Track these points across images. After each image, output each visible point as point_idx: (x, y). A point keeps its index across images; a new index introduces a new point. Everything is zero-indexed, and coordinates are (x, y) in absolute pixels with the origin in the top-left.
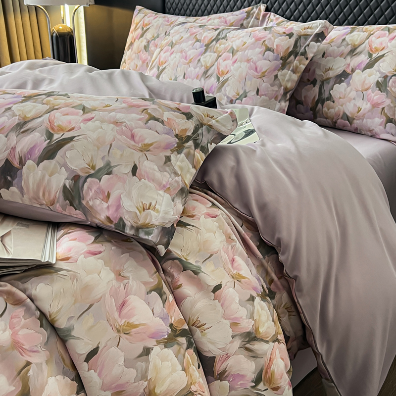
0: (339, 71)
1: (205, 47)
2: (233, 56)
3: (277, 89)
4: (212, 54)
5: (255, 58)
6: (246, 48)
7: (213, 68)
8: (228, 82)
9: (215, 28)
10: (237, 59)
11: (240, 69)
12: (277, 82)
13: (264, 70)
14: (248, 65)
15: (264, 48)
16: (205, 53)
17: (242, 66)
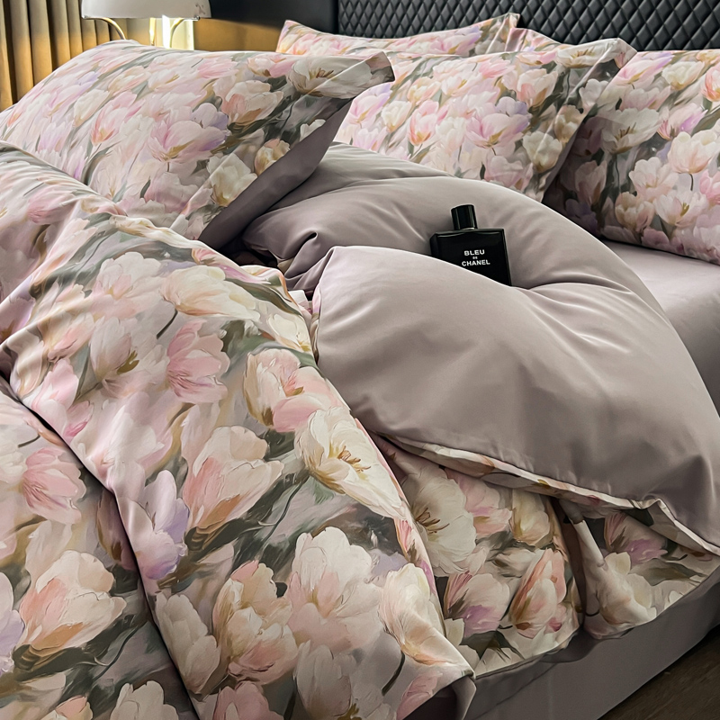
0: (647, 135)
1: (391, 91)
2: (440, 106)
3: (520, 167)
4: (404, 103)
5: (479, 110)
6: (466, 91)
7: (402, 129)
8: (429, 154)
9: (413, 56)
10: (447, 112)
11: (452, 129)
12: (520, 154)
13: (496, 131)
14: (467, 122)
15: (498, 91)
16: (389, 102)
17: (456, 125)
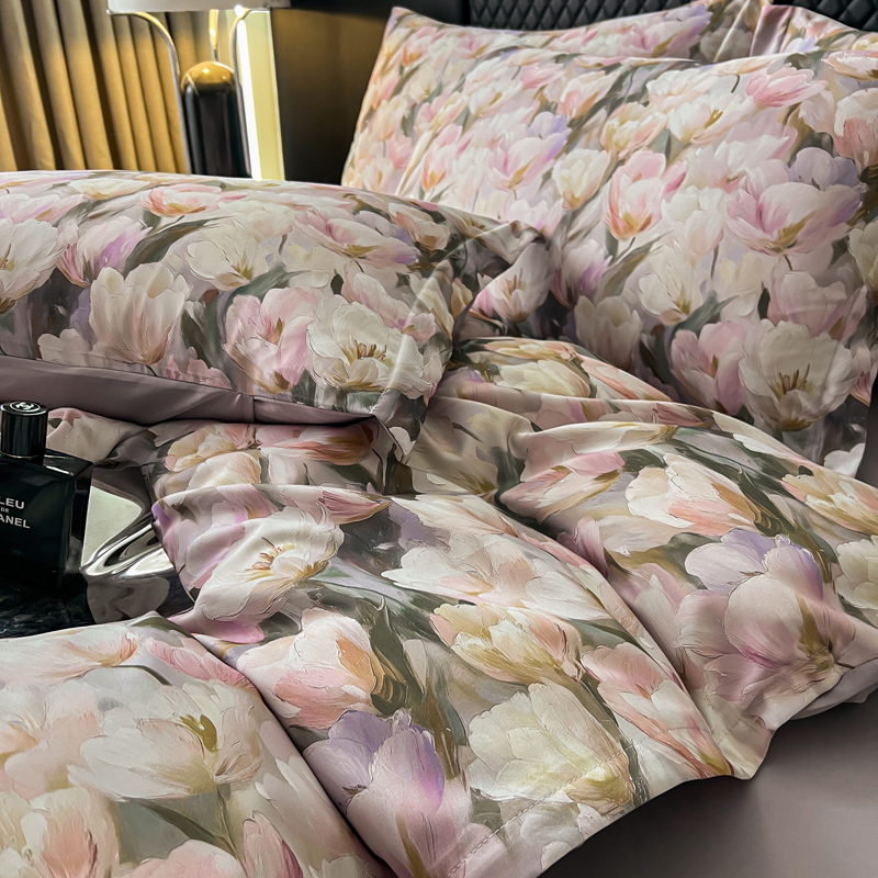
1: (569, 130)
2: (669, 163)
3: (841, 295)
4: (594, 154)
5: (755, 175)
6: (721, 135)
7: (594, 206)
8: (649, 259)
9: (607, 62)
10: (684, 175)
11: (696, 212)
12: (843, 270)
13: (791, 220)
14: (729, 198)
15: (791, 136)
16: (567, 150)
17: (704, 203)
